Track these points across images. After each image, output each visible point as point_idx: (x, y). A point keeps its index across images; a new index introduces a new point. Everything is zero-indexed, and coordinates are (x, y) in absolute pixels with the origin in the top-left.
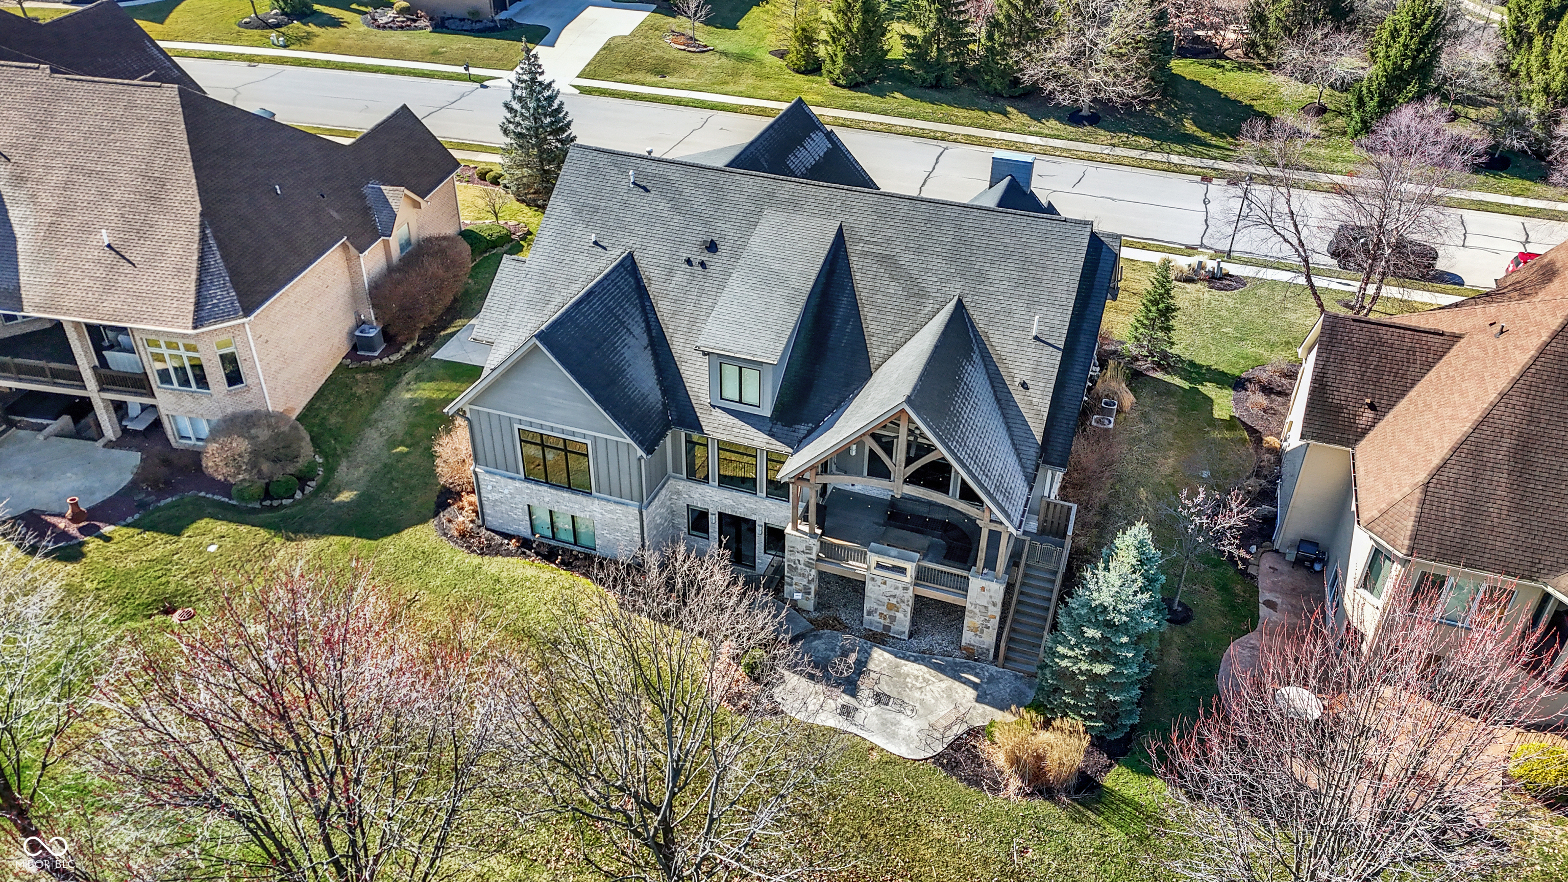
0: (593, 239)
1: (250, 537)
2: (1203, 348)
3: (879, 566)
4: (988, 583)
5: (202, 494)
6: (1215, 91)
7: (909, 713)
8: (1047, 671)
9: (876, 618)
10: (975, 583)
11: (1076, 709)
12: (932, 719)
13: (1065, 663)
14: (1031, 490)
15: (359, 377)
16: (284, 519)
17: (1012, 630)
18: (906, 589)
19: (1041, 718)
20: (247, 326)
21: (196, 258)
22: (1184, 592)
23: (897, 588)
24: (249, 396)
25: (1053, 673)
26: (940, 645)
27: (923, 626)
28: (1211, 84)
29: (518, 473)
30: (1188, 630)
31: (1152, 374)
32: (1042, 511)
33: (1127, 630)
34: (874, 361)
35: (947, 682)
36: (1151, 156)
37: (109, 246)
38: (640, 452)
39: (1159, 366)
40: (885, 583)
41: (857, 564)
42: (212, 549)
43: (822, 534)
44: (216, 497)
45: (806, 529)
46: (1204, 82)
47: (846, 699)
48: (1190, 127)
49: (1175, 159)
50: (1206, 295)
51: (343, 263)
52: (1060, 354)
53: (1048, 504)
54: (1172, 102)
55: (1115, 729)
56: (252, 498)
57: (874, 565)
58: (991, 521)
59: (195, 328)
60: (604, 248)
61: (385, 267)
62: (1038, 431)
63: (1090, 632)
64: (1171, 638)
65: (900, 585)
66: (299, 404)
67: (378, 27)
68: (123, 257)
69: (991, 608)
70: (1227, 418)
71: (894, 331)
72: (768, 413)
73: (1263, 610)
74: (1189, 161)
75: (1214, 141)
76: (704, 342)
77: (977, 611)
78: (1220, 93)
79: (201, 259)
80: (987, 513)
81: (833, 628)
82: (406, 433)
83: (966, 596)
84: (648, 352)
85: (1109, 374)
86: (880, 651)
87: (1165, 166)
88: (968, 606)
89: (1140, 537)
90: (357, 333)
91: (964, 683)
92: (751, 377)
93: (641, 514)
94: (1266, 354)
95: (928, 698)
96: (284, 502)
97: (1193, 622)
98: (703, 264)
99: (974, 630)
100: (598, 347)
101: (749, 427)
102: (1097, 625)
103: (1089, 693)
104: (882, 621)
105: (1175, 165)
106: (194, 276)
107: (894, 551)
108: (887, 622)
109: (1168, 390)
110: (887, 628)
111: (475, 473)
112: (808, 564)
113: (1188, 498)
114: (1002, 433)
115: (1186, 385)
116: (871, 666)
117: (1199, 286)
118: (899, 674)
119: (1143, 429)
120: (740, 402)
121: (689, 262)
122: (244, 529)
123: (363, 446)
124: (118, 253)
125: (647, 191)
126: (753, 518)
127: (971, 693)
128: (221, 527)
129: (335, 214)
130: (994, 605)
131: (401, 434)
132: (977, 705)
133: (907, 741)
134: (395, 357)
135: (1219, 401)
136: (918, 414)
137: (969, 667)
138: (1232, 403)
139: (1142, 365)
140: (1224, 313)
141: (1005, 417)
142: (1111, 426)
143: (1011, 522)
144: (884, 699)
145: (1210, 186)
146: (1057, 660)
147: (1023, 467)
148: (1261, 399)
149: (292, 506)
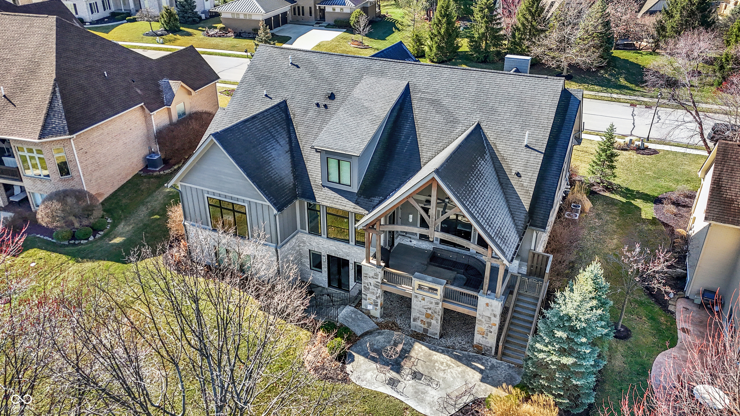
0: (265, 93)
1: (56, 259)
2: (634, 181)
3: (420, 287)
4: (491, 300)
5: (38, 236)
6: (637, 64)
7: (435, 386)
8: (529, 362)
9: (419, 323)
10: (482, 300)
11: (549, 390)
12: (449, 391)
13: (541, 356)
14: (521, 240)
15: (145, 180)
16: (79, 251)
17: (508, 335)
18: (437, 304)
19: (524, 395)
20: (72, 140)
21: (47, 102)
22: (624, 319)
23: (431, 303)
24: (72, 183)
25: (533, 363)
26: (460, 343)
27: (450, 330)
28: (635, 61)
29: (208, 225)
30: (629, 344)
31: (602, 193)
32: (530, 259)
33: (586, 334)
34: (423, 160)
35: (462, 368)
36: (601, 94)
37: (4, 96)
38: (275, 212)
39: (607, 189)
40: (424, 299)
41: (407, 287)
42: (33, 265)
43: (385, 266)
44: (45, 238)
45: (374, 262)
46: (631, 60)
47: (394, 374)
48: (623, 81)
49: (615, 96)
50: (635, 156)
51: (142, 119)
52: (542, 156)
53: (534, 254)
54: (613, 69)
55: (577, 406)
56: (64, 239)
57: (416, 287)
58: (492, 257)
59: (39, 139)
60: (271, 98)
61: (169, 123)
62: (526, 202)
63: (559, 334)
64: (617, 348)
65: (434, 301)
66: (108, 191)
67: (209, 36)
68: (10, 102)
69: (493, 318)
70: (651, 218)
71: (436, 143)
72: (355, 189)
73: (680, 335)
74: (622, 97)
75: (637, 89)
76: (318, 144)
77: (483, 320)
78: (640, 65)
79: (51, 103)
80: (489, 251)
81: (391, 329)
82: (161, 209)
83: (476, 310)
84: (288, 155)
85: (576, 189)
86: (420, 345)
87: (610, 99)
88: (478, 316)
89: (595, 272)
90: (148, 157)
91: (474, 369)
92: (345, 166)
93: (277, 251)
94: (674, 186)
95: (449, 377)
96: (82, 242)
97: (632, 338)
98: (325, 106)
99: (482, 333)
100: (254, 147)
101: (343, 199)
102: (563, 328)
103: (558, 378)
104: (422, 325)
105: (615, 98)
106: (44, 112)
107: (430, 278)
108: (425, 326)
109: (613, 202)
110: (426, 330)
111: (185, 225)
112: (376, 286)
113: (629, 251)
114: (502, 203)
115: (624, 200)
116: (413, 354)
117: (630, 152)
118: (431, 361)
119: (598, 222)
120: (339, 183)
121: (318, 105)
122: (54, 255)
123: (136, 214)
124: (8, 100)
125: (298, 67)
126: (347, 258)
127: (478, 376)
128: (42, 253)
129: (139, 91)
130: (495, 316)
131: (158, 209)
132: (481, 383)
133: (431, 405)
134: (167, 172)
135: (646, 209)
136: (443, 180)
137: (478, 358)
138: (653, 211)
139: (596, 188)
140: (646, 165)
141: (505, 194)
142: (577, 218)
143: (506, 257)
144: (418, 376)
145: (635, 109)
146: (536, 354)
147: (516, 225)
148: (673, 209)
149: (86, 244)
